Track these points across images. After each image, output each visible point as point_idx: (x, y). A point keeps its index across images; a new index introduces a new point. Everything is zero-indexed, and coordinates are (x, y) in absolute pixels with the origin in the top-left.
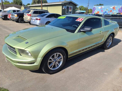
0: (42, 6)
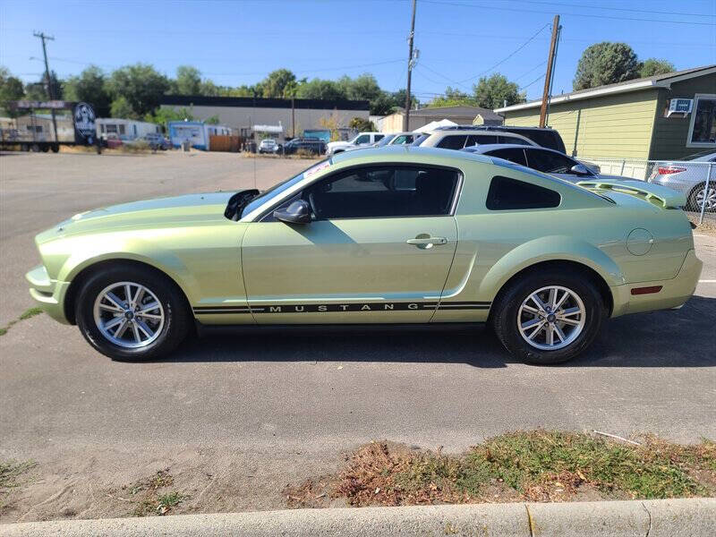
0: (544, 108)
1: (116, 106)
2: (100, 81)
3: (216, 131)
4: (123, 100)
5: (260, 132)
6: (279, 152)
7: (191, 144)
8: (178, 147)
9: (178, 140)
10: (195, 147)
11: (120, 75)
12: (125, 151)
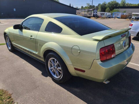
1: (107, 9)
2: (105, 5)
3: (123, 14)
4: (108, 8)
5: (133, 14)
6: (135, 19)
7: (116, 17)
8: (113, 18)
9: (114, 16)
10: (117, 18)
11: (109, 3)
12: (101, 18)
